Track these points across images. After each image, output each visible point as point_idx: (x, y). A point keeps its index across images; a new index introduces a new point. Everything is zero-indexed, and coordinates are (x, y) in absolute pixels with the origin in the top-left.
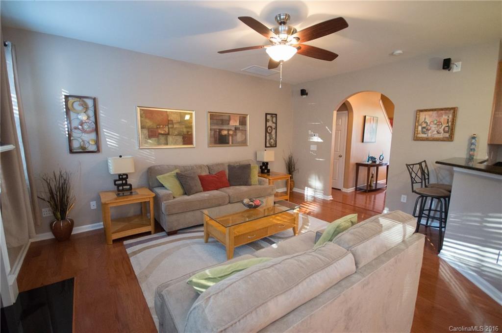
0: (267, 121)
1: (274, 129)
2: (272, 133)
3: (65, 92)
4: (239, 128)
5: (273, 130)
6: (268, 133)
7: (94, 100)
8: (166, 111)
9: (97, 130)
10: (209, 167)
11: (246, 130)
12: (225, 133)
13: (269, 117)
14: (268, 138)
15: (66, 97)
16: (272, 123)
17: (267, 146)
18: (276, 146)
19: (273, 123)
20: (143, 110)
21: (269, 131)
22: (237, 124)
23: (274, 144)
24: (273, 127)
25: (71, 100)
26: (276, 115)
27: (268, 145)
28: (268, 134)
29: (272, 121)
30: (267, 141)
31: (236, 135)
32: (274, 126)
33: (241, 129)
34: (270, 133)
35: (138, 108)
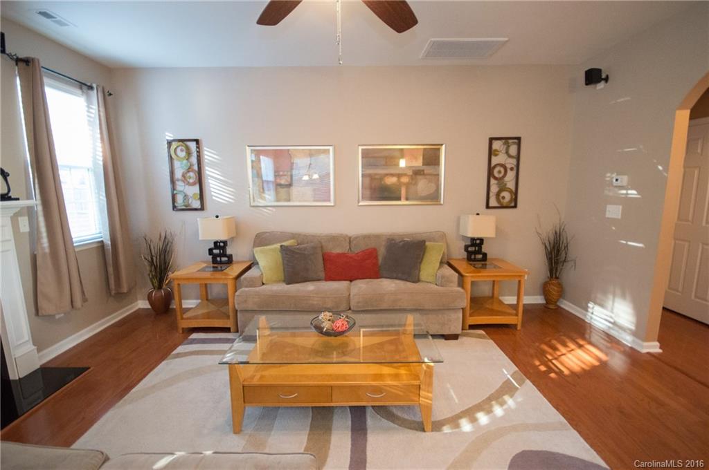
0: (491, 153)
1: (512, 169)
2: (506, 179)
3: (170, 136)
4: (423, 171)
5: (509, 171)
6: (496, 178)
7: (197, 141)
8: (288, 150)
9: (200, 181)
10: (350, 240)
11: (438, 175)
12: (391, 181)
13: (497, 145)
14: (494, 189)
15: (170, 143)
16: (506, 156)
17: (491, 205)
18: (515, 206)
19: (510, 156)
20: (255, 150)
21: (496, 174)
22: (419, 163)
23: (510, 201)
24: (509, 166)
25: (174, 145)
26: (519, 139)
27: (493, 202)
28: (493, 181)
29: (507, 152)
30: (491, 194)
31: (416, 184)
32: (511, 163)
33: (425, 172)
34: (500, 180)
35: (247, 148)
